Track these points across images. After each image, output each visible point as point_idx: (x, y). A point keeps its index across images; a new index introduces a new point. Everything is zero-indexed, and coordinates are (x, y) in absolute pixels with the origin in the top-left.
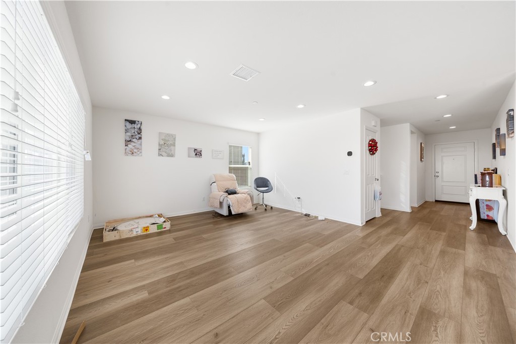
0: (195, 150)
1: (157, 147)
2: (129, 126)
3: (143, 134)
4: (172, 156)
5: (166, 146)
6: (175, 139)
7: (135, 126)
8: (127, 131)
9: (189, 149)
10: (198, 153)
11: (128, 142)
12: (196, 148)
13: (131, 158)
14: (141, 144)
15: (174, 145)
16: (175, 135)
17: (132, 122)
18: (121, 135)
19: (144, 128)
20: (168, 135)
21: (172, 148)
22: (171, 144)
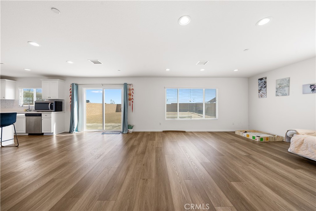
0: (312, 85)
1: (275, 90)
2: (260, 82)
3: (267, 84)
4: (286, 95)
5: (281, 89)
6: (289, 81)
8: (259, 85)
10: (315, 89)
11: (260, 90)
13: (261, 99)
14: (266, 90)
15: (288, 86)
17: (261, 79)
18: (257, 88)
19: (268, 81)
20: (283, 80)
21: (286, 89)
22: (285, 86)
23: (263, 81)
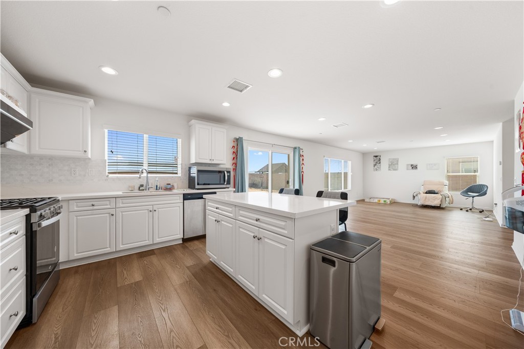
0: (412, 165)
1: (388, 166)
2: (375, 158)
3: (381, 160)
4: (396, 170)
5: (393, 165)
6: (398, 161)
7: (377, 158)
8: (374, 161)
9: (407, 165)
10: (414, 167)
11: (375, 165)
12: (412, 164)
13: (376, 172)
14: (380, 166)
15: (397, 164)
16: (398, 159)
17: (376, 156)
18: (372, 163)
19: (381, 158)
20: (394, 159)
21: (396, 166)
22: (395, 164)
23: (378, 158)
